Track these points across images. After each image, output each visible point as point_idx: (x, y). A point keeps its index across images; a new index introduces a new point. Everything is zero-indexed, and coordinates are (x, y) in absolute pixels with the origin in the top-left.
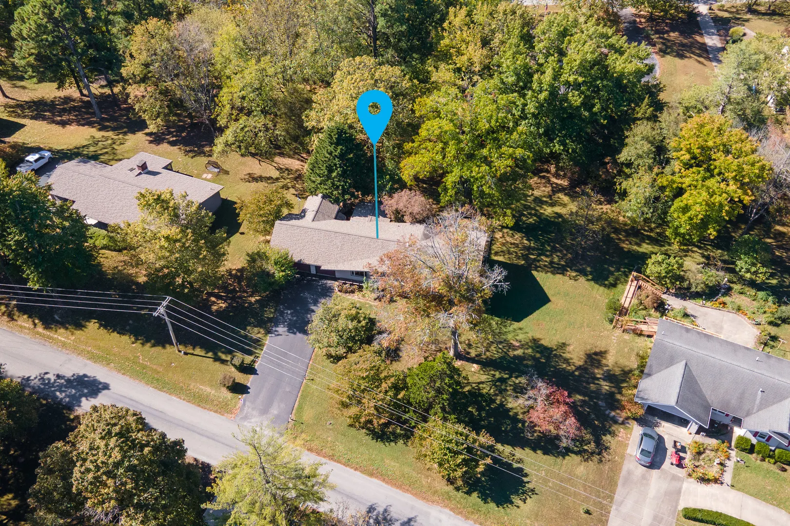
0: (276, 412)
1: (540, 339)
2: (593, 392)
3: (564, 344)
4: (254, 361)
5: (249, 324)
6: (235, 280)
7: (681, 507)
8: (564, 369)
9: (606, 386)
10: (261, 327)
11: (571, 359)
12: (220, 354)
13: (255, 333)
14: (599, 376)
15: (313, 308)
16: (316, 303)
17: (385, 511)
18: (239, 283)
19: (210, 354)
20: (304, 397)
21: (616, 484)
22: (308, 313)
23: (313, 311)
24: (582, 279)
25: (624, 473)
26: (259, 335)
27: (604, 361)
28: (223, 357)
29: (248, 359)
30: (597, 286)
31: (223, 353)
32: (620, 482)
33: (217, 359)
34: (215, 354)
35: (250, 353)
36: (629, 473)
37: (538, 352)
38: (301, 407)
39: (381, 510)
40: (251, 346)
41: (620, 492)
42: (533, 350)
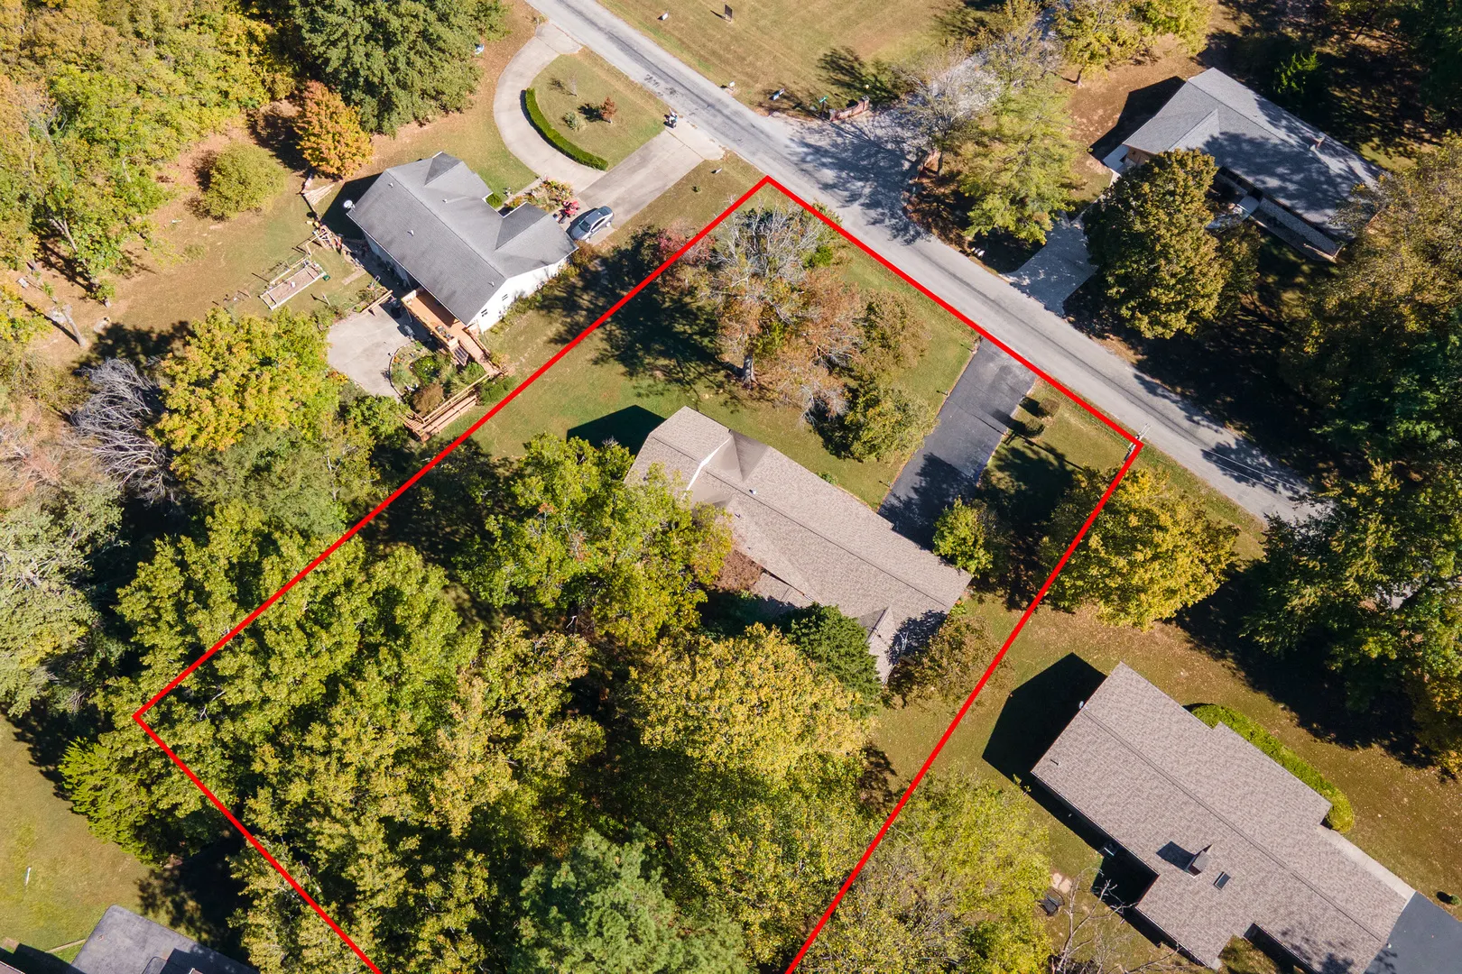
0: (991, 365)
1: (623, 374)
2: (605, 296)
3: (596, 362)
4: (1011, 438)
5: (1010, 498)
6: (1025, 586)
7: (602, 173)
8: (621, 328)
9: (585, 300)
10: (994, 487)
11: (602, 339)
12: (1055, 463)
13: (1002, 480)
14: (584, 313)
15: (915, 496)
16: (908, 503)
17: (895, 237)
18: (1018, 576)
19: (1070, 468)
20: (955, 373)
21: (649, 206)
22: (924, 488)
23: (916, 490)
24: (494, 459)
25: (634, 213)
26: (1000, 475)
27: (562, 329)
28: (1051, 458)
29: (1018, 443)
30: (482, 444)
31: (1052, 464)
32: (645, 206)
33: (1060, 457)
34: (1062, 465)
35: (1014, 451)
36: (628, 212)
37: (638, 357)
38: (961, 363)
39: (899, 239)
40: (1015, 463)
41: (650, 200)
42: (641, 362)
